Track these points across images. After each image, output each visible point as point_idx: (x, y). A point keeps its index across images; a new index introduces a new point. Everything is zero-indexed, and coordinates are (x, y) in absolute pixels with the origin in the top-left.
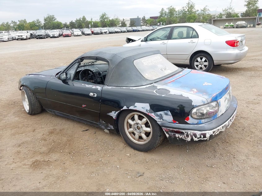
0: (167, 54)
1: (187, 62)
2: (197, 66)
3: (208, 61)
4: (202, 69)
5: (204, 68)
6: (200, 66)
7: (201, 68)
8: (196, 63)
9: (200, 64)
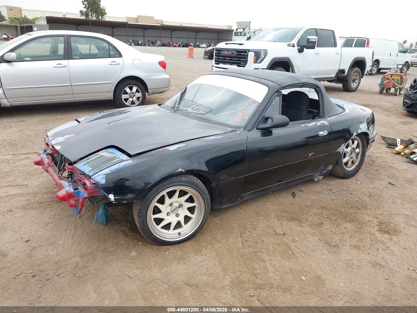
0: (71, 85)
1: (110, 96)
2: (126, 100)
3: (140, 91)
4: (135, 104)
5: (137, 103)
6: (131, 99)
7: (133, 103)
8: (124, 96)
9: (130, 97)
